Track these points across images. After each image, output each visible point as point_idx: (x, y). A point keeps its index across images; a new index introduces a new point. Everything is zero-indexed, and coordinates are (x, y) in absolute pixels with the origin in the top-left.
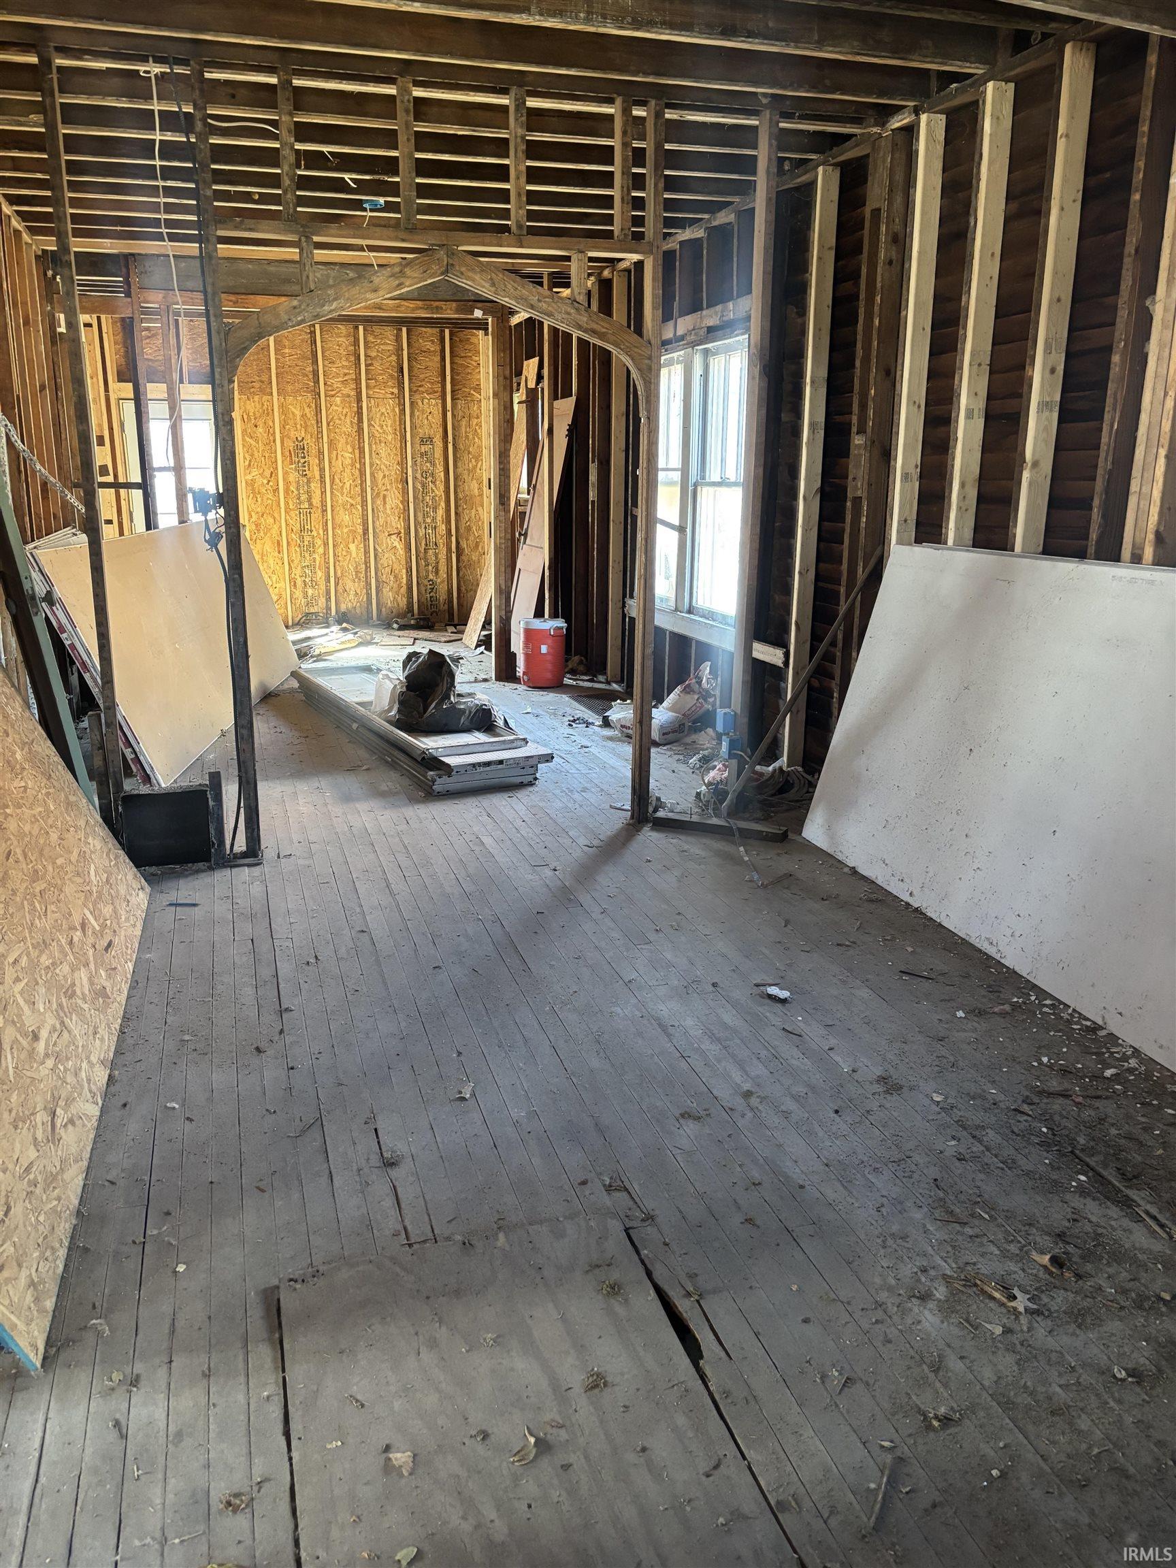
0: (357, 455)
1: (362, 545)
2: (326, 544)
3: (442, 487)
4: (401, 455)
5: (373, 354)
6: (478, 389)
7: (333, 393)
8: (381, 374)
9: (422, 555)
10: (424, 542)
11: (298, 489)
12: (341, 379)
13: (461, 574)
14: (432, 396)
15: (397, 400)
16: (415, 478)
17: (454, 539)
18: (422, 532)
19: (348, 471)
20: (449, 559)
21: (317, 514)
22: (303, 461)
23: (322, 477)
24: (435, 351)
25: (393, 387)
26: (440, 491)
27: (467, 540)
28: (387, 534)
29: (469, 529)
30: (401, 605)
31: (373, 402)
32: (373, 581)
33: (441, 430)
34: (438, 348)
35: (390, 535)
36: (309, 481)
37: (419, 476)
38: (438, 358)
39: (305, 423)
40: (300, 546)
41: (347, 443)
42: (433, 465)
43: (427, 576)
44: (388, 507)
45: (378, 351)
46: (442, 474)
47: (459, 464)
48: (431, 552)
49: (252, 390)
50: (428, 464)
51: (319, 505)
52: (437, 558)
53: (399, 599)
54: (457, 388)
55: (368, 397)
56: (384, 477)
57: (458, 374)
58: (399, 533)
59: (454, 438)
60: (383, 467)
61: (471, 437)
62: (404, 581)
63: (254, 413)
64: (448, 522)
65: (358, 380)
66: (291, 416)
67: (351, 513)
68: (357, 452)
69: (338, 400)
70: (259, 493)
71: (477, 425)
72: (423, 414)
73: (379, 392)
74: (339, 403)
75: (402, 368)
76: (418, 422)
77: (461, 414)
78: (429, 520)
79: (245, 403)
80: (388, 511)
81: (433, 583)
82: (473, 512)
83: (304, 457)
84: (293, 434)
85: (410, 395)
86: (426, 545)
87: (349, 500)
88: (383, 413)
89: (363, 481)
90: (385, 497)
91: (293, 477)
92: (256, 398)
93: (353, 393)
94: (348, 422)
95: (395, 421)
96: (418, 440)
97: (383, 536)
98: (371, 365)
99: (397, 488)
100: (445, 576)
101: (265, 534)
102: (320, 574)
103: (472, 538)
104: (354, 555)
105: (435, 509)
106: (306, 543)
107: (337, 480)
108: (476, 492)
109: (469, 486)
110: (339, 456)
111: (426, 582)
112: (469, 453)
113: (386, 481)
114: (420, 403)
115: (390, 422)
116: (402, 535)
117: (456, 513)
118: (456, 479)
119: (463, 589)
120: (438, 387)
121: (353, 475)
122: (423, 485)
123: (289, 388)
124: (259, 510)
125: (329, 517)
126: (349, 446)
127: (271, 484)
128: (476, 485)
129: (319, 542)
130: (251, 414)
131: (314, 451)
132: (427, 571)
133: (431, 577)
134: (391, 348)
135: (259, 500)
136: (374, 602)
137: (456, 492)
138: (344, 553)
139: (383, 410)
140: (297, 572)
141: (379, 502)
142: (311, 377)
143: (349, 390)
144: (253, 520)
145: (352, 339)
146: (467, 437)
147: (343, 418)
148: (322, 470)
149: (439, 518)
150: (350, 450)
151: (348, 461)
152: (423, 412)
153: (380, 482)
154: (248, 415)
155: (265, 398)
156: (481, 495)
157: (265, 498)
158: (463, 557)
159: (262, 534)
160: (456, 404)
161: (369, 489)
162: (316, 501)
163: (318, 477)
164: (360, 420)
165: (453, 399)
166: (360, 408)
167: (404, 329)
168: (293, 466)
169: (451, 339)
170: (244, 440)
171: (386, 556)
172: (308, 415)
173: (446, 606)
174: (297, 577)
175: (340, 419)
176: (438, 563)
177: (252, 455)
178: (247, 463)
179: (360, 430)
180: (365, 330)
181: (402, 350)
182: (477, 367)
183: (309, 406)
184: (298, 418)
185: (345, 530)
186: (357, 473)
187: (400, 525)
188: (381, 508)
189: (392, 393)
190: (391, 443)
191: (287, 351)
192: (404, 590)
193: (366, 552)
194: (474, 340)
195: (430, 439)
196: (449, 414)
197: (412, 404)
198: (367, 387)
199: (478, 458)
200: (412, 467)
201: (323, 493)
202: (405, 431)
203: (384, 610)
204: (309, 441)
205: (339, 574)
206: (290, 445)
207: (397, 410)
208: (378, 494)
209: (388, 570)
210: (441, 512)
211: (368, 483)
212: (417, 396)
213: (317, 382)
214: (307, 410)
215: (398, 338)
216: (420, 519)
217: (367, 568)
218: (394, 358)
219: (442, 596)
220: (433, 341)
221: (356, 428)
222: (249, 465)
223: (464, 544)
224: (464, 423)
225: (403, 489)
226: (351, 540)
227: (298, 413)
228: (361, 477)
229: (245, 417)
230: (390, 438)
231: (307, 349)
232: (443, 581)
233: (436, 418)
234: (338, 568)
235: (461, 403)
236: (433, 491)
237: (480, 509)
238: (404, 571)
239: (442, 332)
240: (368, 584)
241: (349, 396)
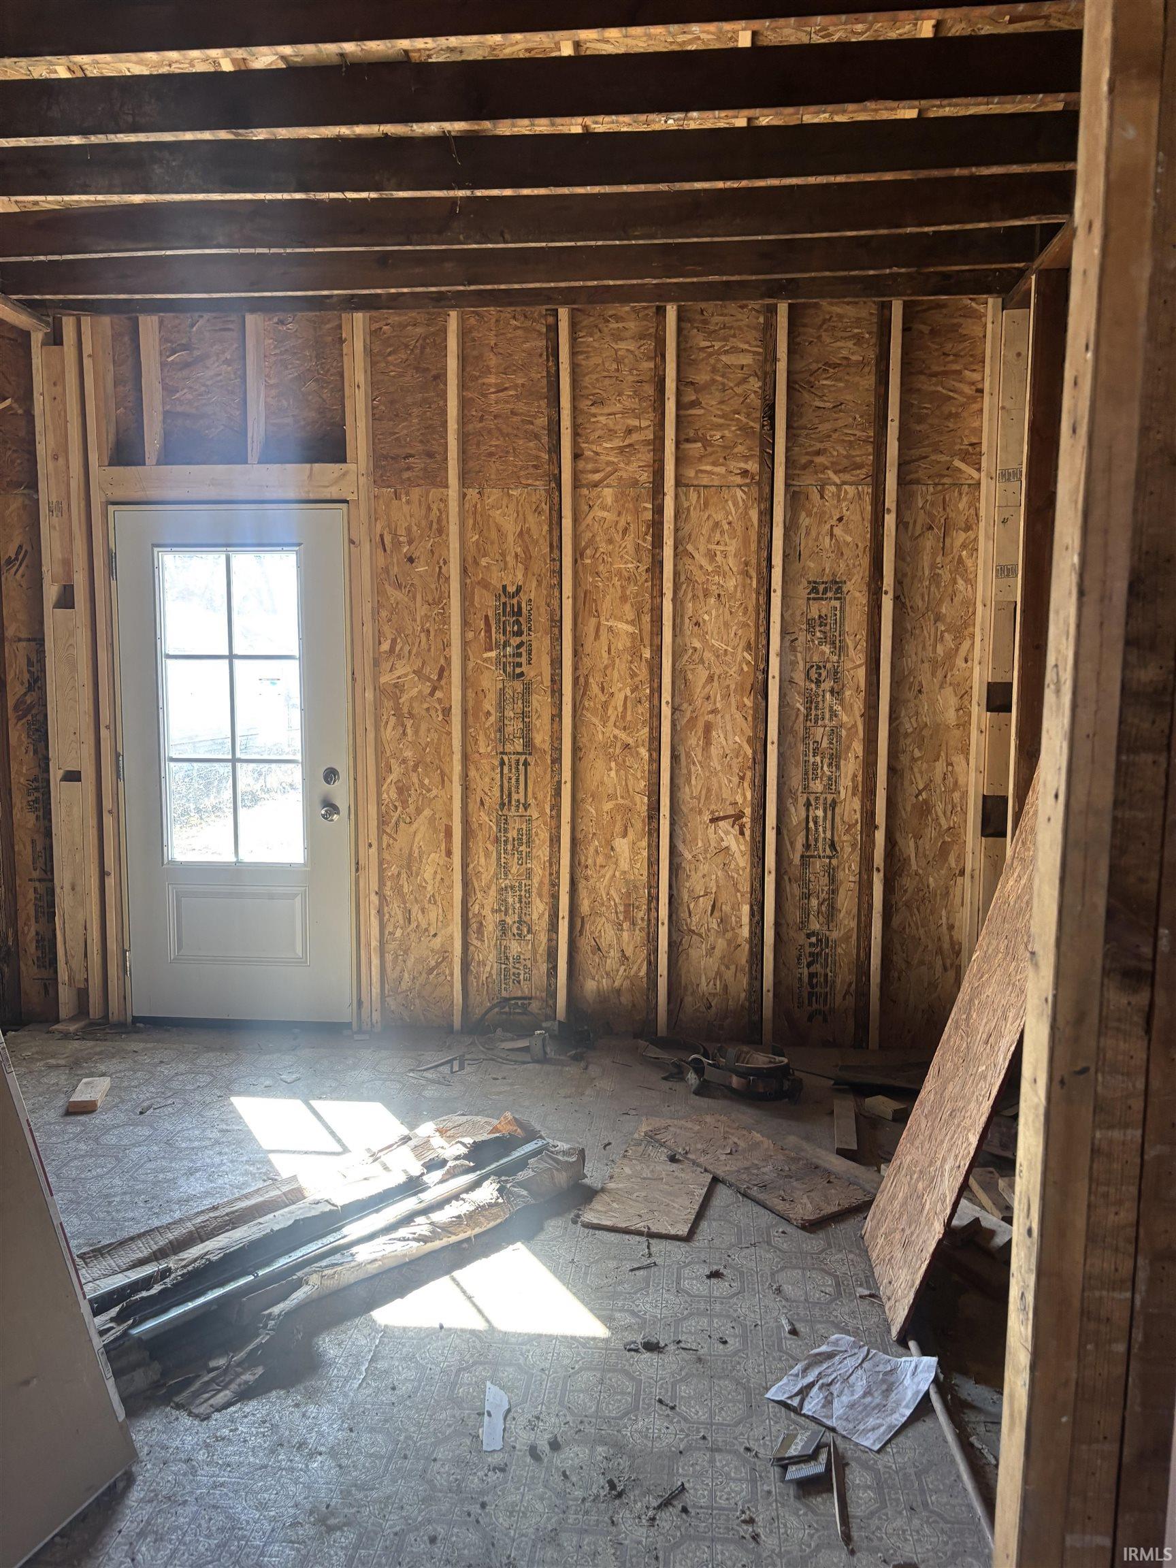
0: (647, 627)
1: (644, 843)
2: (555, 840)
3: (858, 705)
4: (757, 627)
5: (702, 377)
6: (972, 455)
7: (597, 477)
8: (720, 427)
9: (795, 871)
10: (800, 841)
11: (501, 708)
12: (617, 443)
13: (896, 922)
14: (847, 477)
15: (755, 490)
16: (786, 683)
17: (880, 836)
18: (796, 815)
19: (621, 666)
20: (865, 887)
21: (539, 770)
22: (515, 641)
23: (556, 681)
24: (863, 363)
25: (746, 458)
26: (851, 715)
27: (918, 837)
28: (707, 817)
29: (925, 809)
30: (732, 990)
31: (693, 496)
32: (663, 932)
33: (866, 561)
34: (872, 355)
35: (714, 820)
36: (528, 690)
37: (799, 677)
38: (868, 381)
39: (526, 550)
40: (497, 840)
41: (624, 599)
42: (840, 649)
43: (804, 923)
44: (714, 751)
45: (714, 370)
46: (861, 672)
47: (910, 648)
48: (818, 865)
49: (406, 475)
50: (826, 649)
51: (547, 747)
52: (832, 880)
53: (729, 974)
54: (915, 453)
55: (678, 483)
56: (711, 678)
57: (921, 419)
58: (739, 816)
59: (899, 582)
60: (708, 655)
61: (946, 576)
62: (745, 932)
63: (409, 529)
64: (869, 793)
65: (659, 441)
66: (494, 535)
67: (622, 766)
68: (647, 618)
69: (608, 494)
70: (411, 715)
71: (964, 546)
72: (821, 522)
73: (710, 472)
74: (609, 500)
75: (772, 407)
76: (804, 543)
77: (922, 518)
78: (817, 786)
79: (388, 506)
80: (715, 764)
81: (822, 941)
82: (940, 766)
83: (519, 633)
84: (497, 578)
85: (788, 477)
86: (807, 846)
87: (622, 735)
88: (717, 524)
89: (657, 690)
90: (708, 728)
91: (491, 680)
92: (416, 493)
93: (645, 477)
94: (630, 548)
95: (746, 542)
96: (802, 590)
97: (698, 823)
98: (695, 404)
99: (741, 707)
100: (853, 924)
101: (419, 811)
102: (539, 908)
103: (930, 833)
104: (624, 865)
105: (835, 760)
106: (513, 834)
107: (595, 689)
108: (951, 716)
109: (933, 703)
110: (604, 634)
111: (801, 938)
112: (938, 618)
113: (715, 689)
114: (815, 496)
115: (733, 546)
116: (746, 820)
117: (892, 770)
118: (896, 684)
119: (898, 959)
120: (865, 455)
121: (633, 675)
122: (810, 701)
123: (493, 468)
124: (408, 754)
125: (567, 775)
126: (627, 607)
127: (438, 694)
128: (953, 701)
129: (542, 835)
130: (402, 531)
131: (542, 619)
132: (806, 912)
133: (815, 925)
134: (747, 360)
135: (409, 731)
136: (662, 983)
137: (893, 717)
138: (600, 860)
139: (719, 516)
140: (486, 904)
141: (693, 741)
142: (545, 439)
143: (637, 469)
144: (393, 777)
145: (650, 345)
146: (935, 578)
147: (618, 537)
148: (557, 663)
149: (845, 782)
150: (630, 615)
151: (622, 643)
152: (821, 517)
153: (699, 691)
154: (395, 535)
155: (434, 493)
156: (964, 725)
157: (424, 727)
158: (908, 883)
159: (411, 809)
160: (912, 495)
161: (666, 711)
162: (541, 738)
163: (547, 683)
164: (658, 543)
165: (902, 482)
166: (659, 510)
167: (783, 308)
168: (493, 654)
169: (906, 329)
170: (380, 591)
171: (704, 868)
172: (534, 529)
173: (851, 1000)
174: (487, 912)
175: (610, 541)
176: (834, 892)
177: (400, 630)
178: (385, 646)
179: (657, 566)
180: (680, 319)
181: (775, 360)
182: (973, 399)
183: (538, 511)
184: (511, 538)
185: (608, 806)
186: (644, 673)
187: (744, 797)
188: (697, 755)
189: (745, 473)
190: (732, 597)
191: (492, 380)
192: (743, 956)
193: (653, 862)
194: (970, 328)
195: (836, 587)
196: (890, 520)
197: (795, 498)
198: (678, 461)
199: (962, 629)
200: (781, 655)
201: (557, 717)
202: (770, 566)
203: (688, 999)
204: (533, 593)
205: (585, 907)
206: (486, 602)
207: (754, 515)
208: (693, 720)
209: (705, 903)
210: (851, 767)
211: (666, 695)
212: (807, 480)
213: (556, 449)
214: (532, 520)
215: (769, 330)
216: (796, 781)
217: (653, 898)
218: (755, 384)
219: (843, 976)
220: (859, 340)
221: (647, 561)
222: (392, 650)
223: (909, 847)
224: (929, 542)
225: (756, 708)
226: (618, 828)
227: (511, 527)
228: (652, 680)
229: (387, 539)
230: (731, 583)
231: (538, 375)
232: (847, 938)
233: (854, 535)
234: (583, 893)
235: (924, 495)
236: (833, 714)
237: (958, 759)
238: (746, 909)
239: (886, 307)
240: (652, 939)
241: (635, 483)
